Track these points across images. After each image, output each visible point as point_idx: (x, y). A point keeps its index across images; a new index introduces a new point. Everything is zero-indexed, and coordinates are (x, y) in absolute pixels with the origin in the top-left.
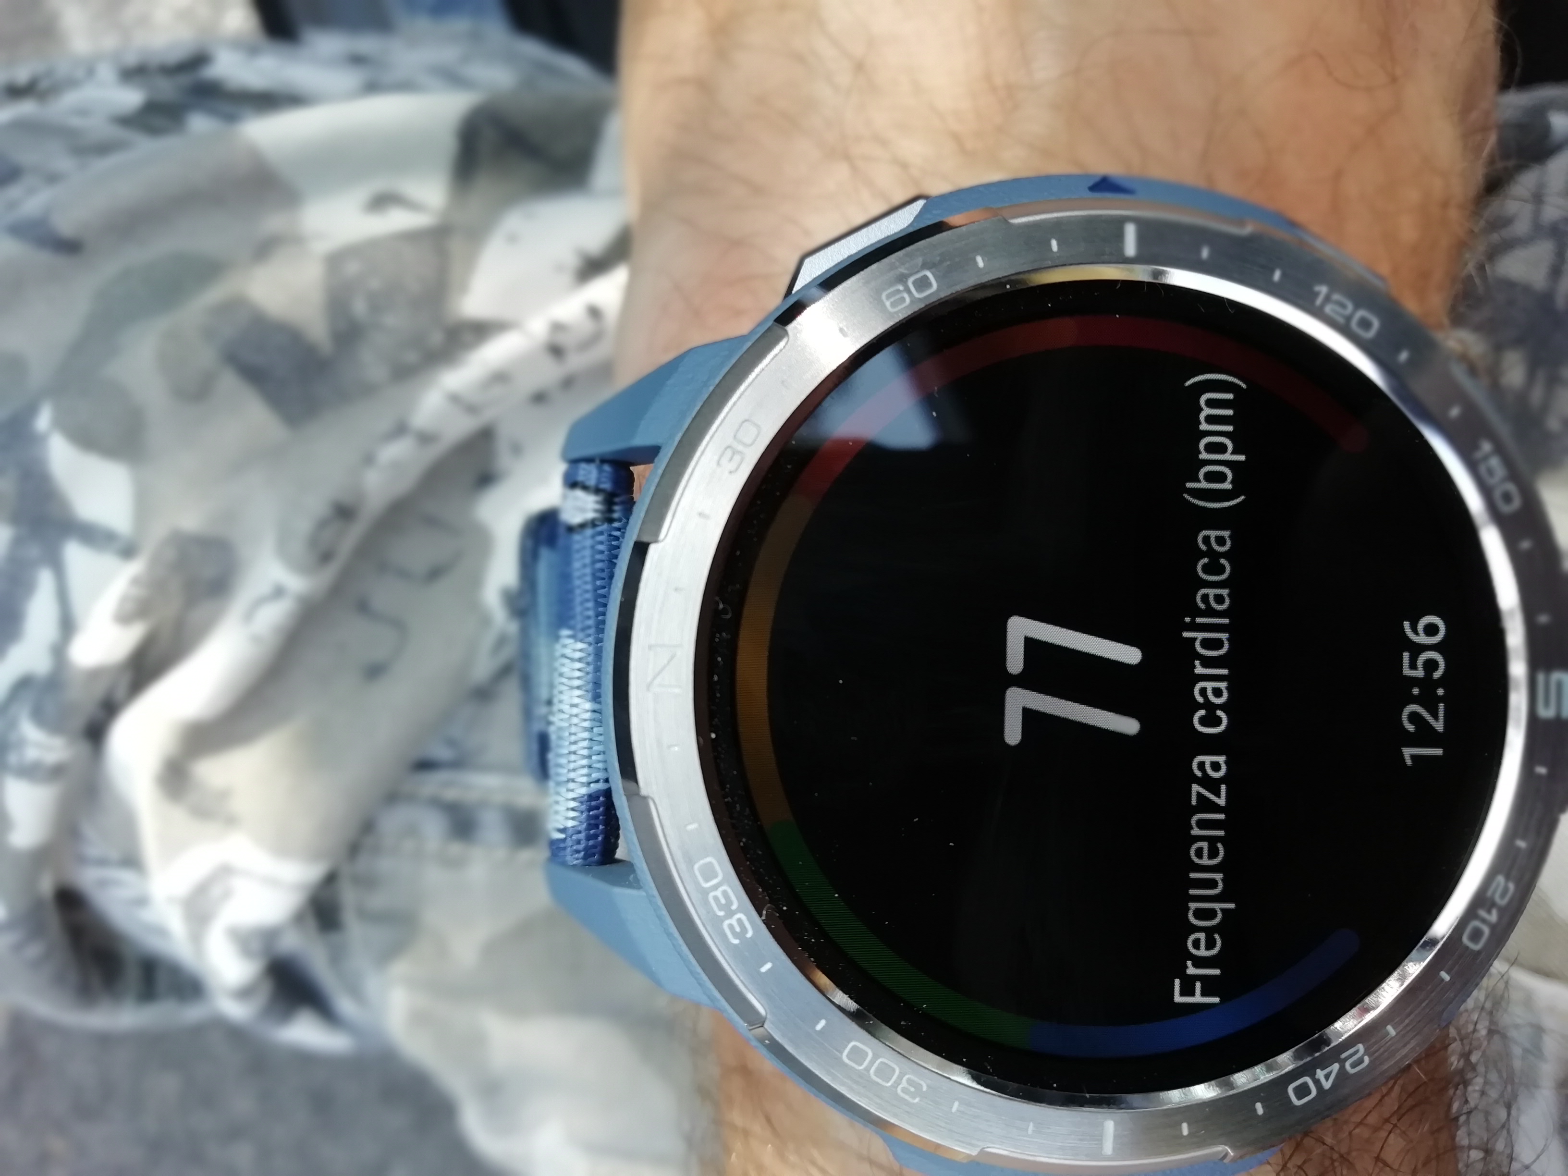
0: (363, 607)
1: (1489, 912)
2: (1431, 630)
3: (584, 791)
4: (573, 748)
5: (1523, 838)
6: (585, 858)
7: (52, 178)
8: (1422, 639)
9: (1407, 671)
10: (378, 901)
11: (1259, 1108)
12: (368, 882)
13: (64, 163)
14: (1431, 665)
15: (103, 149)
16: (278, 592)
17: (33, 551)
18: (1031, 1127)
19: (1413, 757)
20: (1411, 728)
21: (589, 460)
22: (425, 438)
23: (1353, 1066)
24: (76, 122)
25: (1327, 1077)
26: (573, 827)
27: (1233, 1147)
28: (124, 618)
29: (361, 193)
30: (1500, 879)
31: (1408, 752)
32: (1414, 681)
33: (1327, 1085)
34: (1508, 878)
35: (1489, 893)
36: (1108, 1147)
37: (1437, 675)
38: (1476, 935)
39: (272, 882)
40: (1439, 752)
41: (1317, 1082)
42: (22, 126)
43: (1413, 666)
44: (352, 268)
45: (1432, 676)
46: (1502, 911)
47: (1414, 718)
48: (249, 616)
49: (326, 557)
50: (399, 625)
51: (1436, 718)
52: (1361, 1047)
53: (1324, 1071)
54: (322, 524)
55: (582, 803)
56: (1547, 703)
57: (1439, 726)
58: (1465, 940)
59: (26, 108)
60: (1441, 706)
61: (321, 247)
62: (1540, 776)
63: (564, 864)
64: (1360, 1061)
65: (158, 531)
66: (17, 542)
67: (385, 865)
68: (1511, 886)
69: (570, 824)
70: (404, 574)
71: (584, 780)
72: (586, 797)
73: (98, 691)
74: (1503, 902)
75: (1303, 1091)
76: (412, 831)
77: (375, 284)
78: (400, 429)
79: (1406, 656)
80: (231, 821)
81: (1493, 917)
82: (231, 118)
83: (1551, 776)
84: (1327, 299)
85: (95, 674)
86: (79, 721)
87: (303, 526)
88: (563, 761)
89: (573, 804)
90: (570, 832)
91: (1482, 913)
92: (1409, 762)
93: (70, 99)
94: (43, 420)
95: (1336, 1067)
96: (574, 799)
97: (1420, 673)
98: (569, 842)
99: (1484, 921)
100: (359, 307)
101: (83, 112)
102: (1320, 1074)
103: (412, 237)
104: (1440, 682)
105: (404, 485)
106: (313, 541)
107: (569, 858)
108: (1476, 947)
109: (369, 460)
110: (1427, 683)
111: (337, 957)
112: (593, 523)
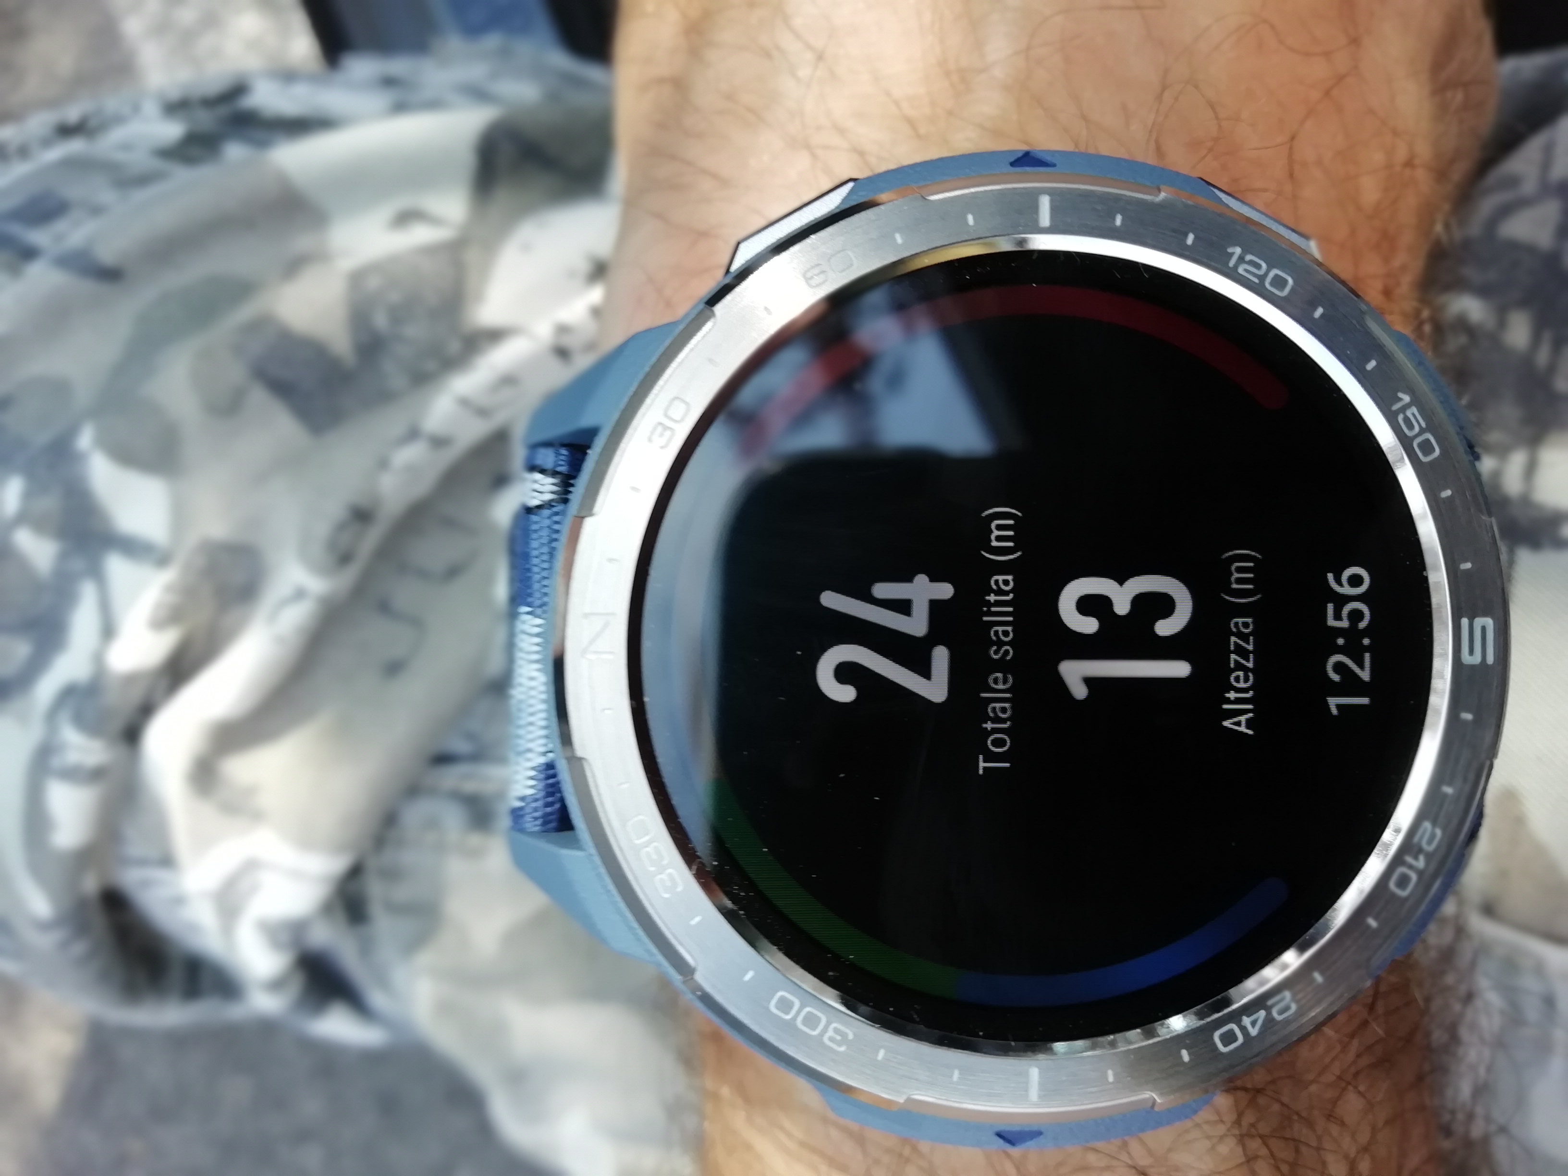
0: (384, 608)
1: (1416, 858)
2: (1356, 581)
3: (542, 760)
4: (531, 719)
5: (1450, 784)
6: (544, 824)
7: (96, 211)
8: (1347, 590)
9: (1331, 622)
10: (402, 893)
11: (1185, 1055)
12: (392, 875)
13: (106, 195)
14: (1356, 616)
15: (143, 180)
16: (300, 594)
17: (77, 564)
18: (956, 1075)
19: (1338, 706)
20: (1336, 678)
21: (547, 444)
22: (439, 442)
23: (1281, 1013)
24: (120, 157)
25: (1253, 1023)
26: (532, 795)
27: (1161, 1094)
28: (159, 623)
29: (386, 211)
30: (1427, 825)
31: (1333, 702)
32: (1340, 632)
33: (1254, 1032)
34: (1434, 823)
35: (1416, 839)
36: (1034, 1093)
37: (1363, 625)
38: (1403, 882)
39: (296, 874)
40: (1365, 701)
41: (1243, 1029)
42: (71, 164)
43: (1338, 617)
44: (373, 283)
45: (1357, 626)
46: (1429, 857)
47: (1339, 667)
48: (272, 618)
49: (344, 559)
50: (416, 623)
51: (1361, 666)
52: (1287, 994)
53: (1251, 1017)
54: (341, 527)
55: (540, 771)
56: (1471, 652)
57: (1365, 675)
58: (1392, 885)
59: (75, 146)
60: (1367, 656)
61: (346, 264)
62: (1466, 722)
63: (522, 831)
64: (1287, 1008)
65: (191, 540)
66: (63, 556)
67: (408, 858)
68: (1439, 832)
69: (531, 792)
70: (423, 574)
71: (543, 749)
72: (544, 767)
73: (136, 695)
74: (1430, 848)
75: (1228, 1038)
76: (433, 824)
77: (395, 297)
78: (413, 434)
79: (1330, 607)
80: (256, 816)
81: (1421, 863)
82: (263, 144)
83: (1477, 721)
84: (1241, 259)
85: (131, 679)
86: (117, 724)
87: (322, 529)
88: (521, 732)
89: (533, 773)
90: (528, 800)
91: (1409, 859)
92: (1334, 711)
93: (116, 135)
94: (85, 440)
95: (1262, 1013)
96: (533, 768)
97: (1345, 624)
98: (528, 810)
99: (1411, 867)
100: (381, 321)
101: (126, 147)
102: (1246, 1021)
103: (431, 250)
104: (1366, 632)
105: (422, 487)
106: (332, 545)
107: (528, 825)
108: (1403, 893)
109: (383, 464)
110: (1352, 634)
111: (366, 948)
112: (549, 505)
